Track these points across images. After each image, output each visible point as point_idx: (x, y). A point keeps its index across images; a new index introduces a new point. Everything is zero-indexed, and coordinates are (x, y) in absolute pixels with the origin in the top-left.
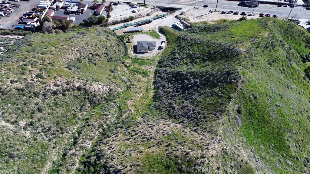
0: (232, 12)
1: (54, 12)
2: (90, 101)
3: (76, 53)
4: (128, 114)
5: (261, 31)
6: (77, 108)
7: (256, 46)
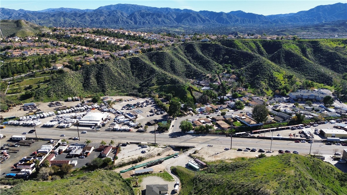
0: (249, 149)
1: (55, 156)
5: (285, 169)
7: (284, 186)
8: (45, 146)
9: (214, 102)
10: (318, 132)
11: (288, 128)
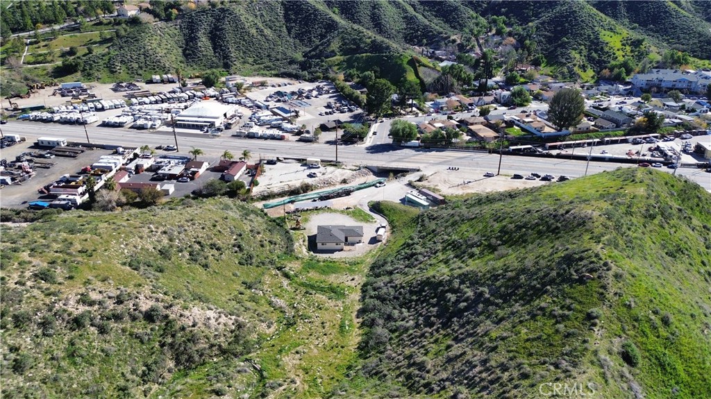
0: (538, 177)
1: (129, 177)
2: (177, 354)
3: (159, 237)
4: (284, 390)
5: (624, 186)
6: (133, 372)
7: (622, 209)
8: (106, 157)
9: (464, 92)
10: (692, 149)
11: (625, 141)
